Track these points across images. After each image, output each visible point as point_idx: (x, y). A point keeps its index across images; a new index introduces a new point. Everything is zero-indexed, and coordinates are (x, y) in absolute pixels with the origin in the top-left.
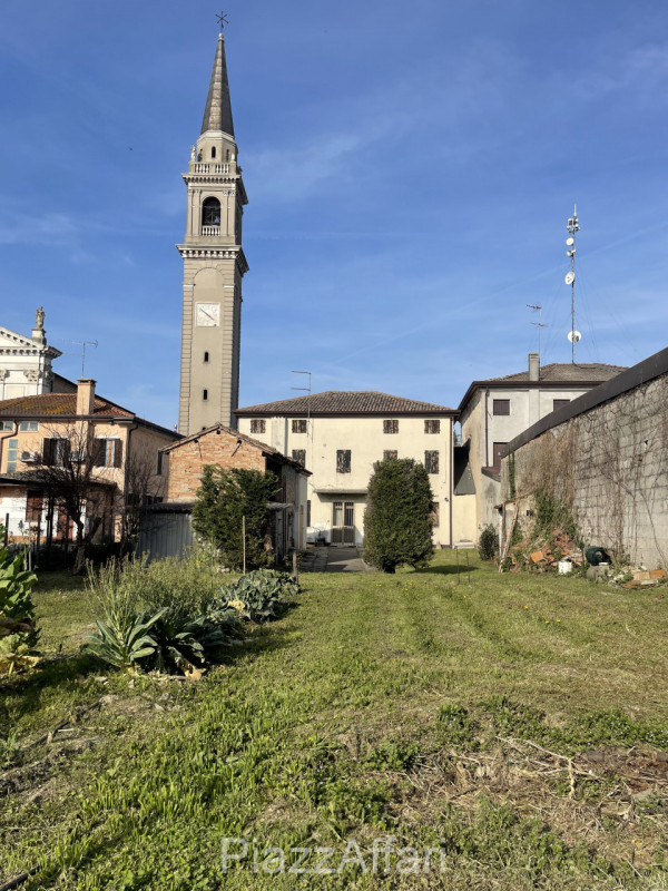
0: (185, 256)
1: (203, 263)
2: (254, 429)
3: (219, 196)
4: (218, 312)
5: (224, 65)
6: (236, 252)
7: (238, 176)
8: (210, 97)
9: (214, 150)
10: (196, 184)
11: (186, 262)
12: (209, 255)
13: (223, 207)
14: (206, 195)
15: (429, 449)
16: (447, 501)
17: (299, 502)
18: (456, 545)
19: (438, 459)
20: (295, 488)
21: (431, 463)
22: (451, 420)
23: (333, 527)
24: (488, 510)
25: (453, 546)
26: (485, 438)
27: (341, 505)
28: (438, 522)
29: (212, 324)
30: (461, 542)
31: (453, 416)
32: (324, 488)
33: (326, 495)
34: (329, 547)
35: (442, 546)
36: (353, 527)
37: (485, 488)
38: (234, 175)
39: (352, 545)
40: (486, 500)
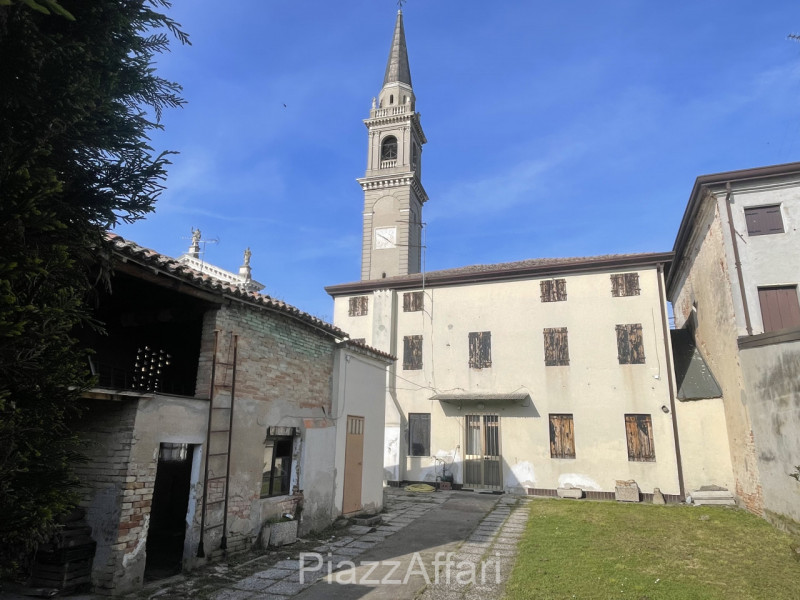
0: (365, 188)
1: (381, 193)
2: (353, 312)
3: (398, 134)
4: (395, 235)
5: (402, 32)
6: (411, 179)
7: (412, 114)
8: (390, 58)
9: (392, 97)
10: (376, 127)
11: (366, 193)
12: (386, 185)
13: (400, 143)
14: (384, 135)
15: (624, 323)
16: (667, 412)
17: (340, 408)
18: (695, 495)
19: (641, 337)
20: (331, 379)
21: (629, 347)
22: (659, 271)
23: (467, 457)
24: (778, 425)
25: (688, 500)
26: (735, 280)
27: (478, 420)
28: (653, 451)
29: (389, 246)
30: (704, 489)
31: (662, 267)
32: (450, 393)
33: (453, 405)
34: (458, 492)
35: (665, 497)
36: (498, 458)
37: (758, 377)
38: (409, 113)
39: (499, 489)
40: (768, 402)
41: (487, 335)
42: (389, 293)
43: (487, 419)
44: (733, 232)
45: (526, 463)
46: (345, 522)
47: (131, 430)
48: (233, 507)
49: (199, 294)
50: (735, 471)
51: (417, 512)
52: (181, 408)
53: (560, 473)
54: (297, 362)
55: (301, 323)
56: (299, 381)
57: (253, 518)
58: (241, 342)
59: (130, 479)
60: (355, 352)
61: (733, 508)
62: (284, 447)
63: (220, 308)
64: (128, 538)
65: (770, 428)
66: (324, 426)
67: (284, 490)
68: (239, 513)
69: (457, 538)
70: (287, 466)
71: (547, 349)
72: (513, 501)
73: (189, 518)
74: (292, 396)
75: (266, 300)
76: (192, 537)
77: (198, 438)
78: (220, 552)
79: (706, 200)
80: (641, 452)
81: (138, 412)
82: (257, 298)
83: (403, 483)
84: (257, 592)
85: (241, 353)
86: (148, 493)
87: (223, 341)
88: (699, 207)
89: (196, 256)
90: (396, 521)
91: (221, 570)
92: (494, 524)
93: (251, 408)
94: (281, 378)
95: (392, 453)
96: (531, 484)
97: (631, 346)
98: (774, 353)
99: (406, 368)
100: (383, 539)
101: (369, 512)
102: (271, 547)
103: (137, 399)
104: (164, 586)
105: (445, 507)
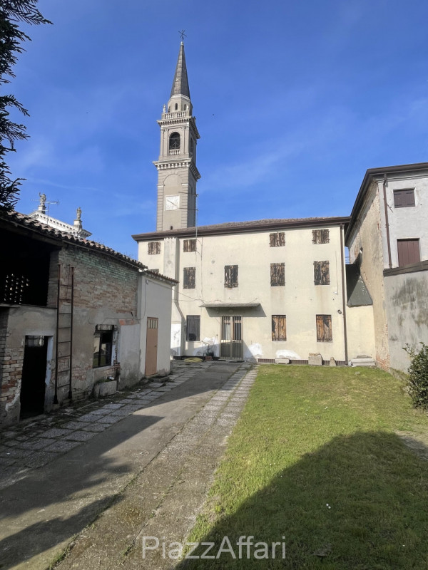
0: (159, 168)
1: (169, 172)
2: (150, 252)
3: (179, 131)
4: (178, 201)
5: (183, 59)
6: (189, 163)
7: (190, 117)
8: (176, 77)
9: (176, 105)
10: (165, 126)
11: (160, 172)
12: (173, 167)
13: (182, 137)
14: (171, 131)
15: (319, 260)
16: (340, 313)
17: (142, 313)
18: (353, 361)
19: (328, 269)
20: (136, 295)
21: (321, 274)
22: (341, 228)
23: (222, 341)
24: (401, 320)
25: (350, 363)
26: (385, 235)
27: (229, 319)
28: (331, 336)
29: (175, 208)
30: (358, 357)
31: (343, 225)
32: (212, 303)
33: (214, 310)
34: (216, 362)
35: (337, 362)
36: (241, 342)
37: (393, 293)
38: (188, 117)
39: (241, 359)
40: (397, 307)
41: (236, 268)
42: (174, 240)
43: (235, 318)
44: (386, 205)
45: (257, 344)
46: (146, 381)
47: (6, 327)
48: (75, 374)
49: (46, 240)
50: (377, 347)
51: (191, 374)
52: (38, 314)
53: (277, 349)
54: (114, 284)
55: (116, 260)
56: (115, 296)
57: (88, 380)
58: (76, 271)
59: (6, 358)
60: (151, 278)
61: (374, 367)
62: (107, 337)
63: (60, 249)
64: (8, 394)
65: (396, 322)
66: (132, 324)
67: (108, 362)
68: (80, 378)
69: (214, 388)
70: (109, 349)
71: (272, 276)
72: (249, 366)
73: (47, 381)
74: (111, 305)
75: (92, 244)
76: (49, 392)
77: (51, 333)
78: (68, 400)
79: (372, 184)
80: (324, 337)
81: (10, 317)
82: (86, 243)
83: (183, 357)
84: (92, 423)
85: (77, 279)
86: (19, 367)
87: (64, 271)
88: (367, 189)
89: (43, 212)
90: (178, 380)
91: (69, 411)
92: (237, 380)
93: (85, 314)
94: (103, 295)
95: (176, 340)
96: (260, 356)
97: (322, 274)
98: (402, 279)
99: (185, 288)
100: (169, 390)
101: (162, 374)
102: (100, 397)
103: (8, 308)
104: (33, 421)
105: (208, 370)
